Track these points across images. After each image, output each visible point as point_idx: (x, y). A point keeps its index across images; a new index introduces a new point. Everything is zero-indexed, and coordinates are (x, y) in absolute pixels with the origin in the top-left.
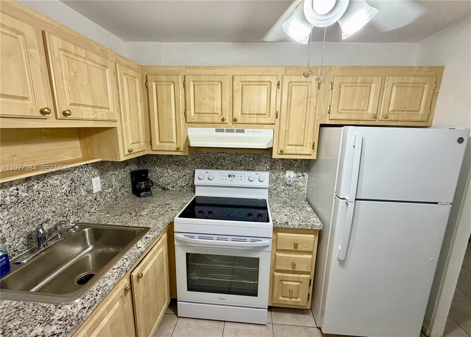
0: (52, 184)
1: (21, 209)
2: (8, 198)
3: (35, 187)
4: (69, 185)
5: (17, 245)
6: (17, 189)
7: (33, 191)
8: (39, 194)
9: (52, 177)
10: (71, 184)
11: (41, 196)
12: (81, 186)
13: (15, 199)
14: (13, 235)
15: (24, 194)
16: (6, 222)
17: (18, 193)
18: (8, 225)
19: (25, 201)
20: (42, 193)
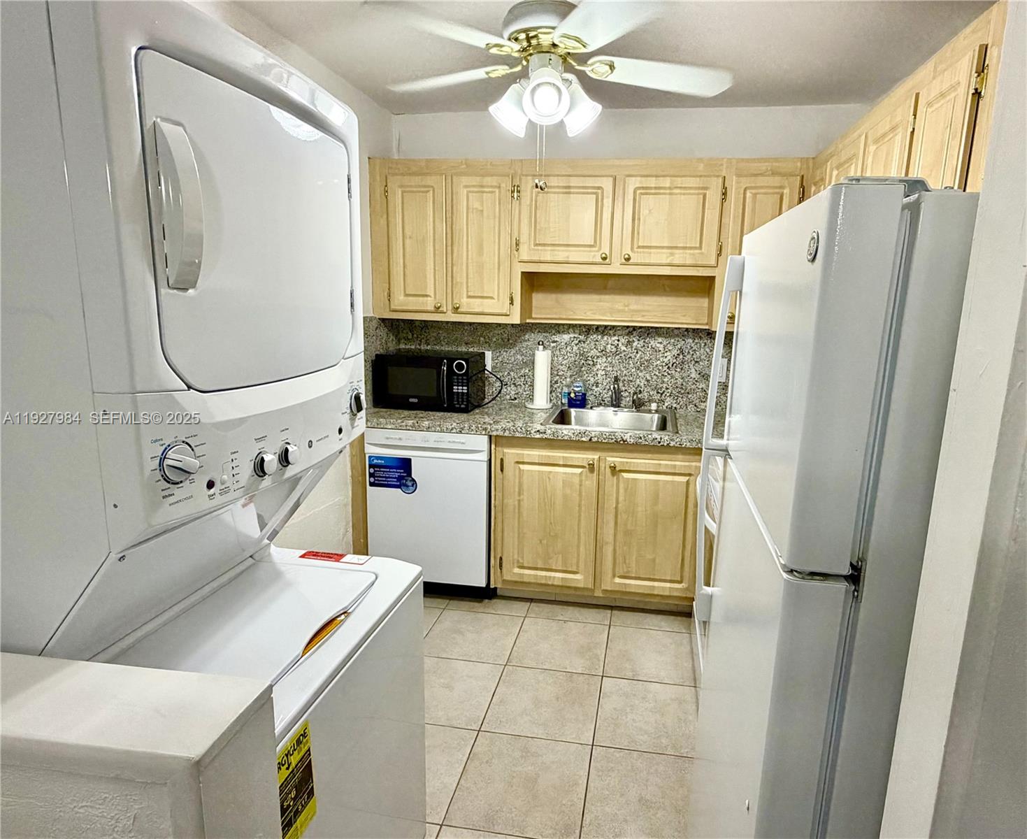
0: (653, 346)
1: (617, 362)
2: (609, 346)
3: (635, 344)
4: (674, 356)
5: (606, 396)
6: (618, 340)
7: (632, 347)
8: (637, 353)
9: (656, 338)
10: (678, 355)
11: (638, 356)
12: (693, 362)
13: (614, 349)
14: (605, 384)
15: (623, 348)
16: (603, 368)
17: (618, 345)
18: (603, 373)
19: (622, 355)
20: (640, 353)
